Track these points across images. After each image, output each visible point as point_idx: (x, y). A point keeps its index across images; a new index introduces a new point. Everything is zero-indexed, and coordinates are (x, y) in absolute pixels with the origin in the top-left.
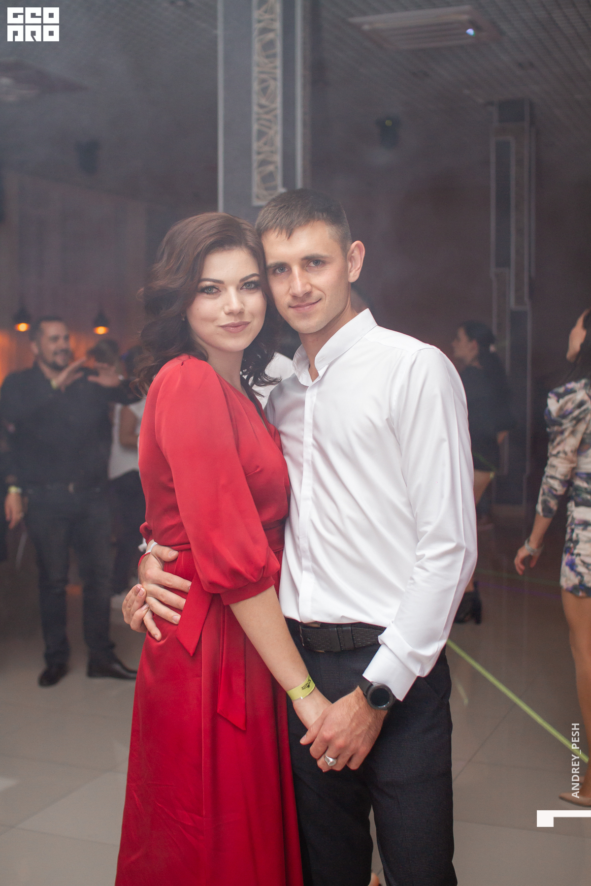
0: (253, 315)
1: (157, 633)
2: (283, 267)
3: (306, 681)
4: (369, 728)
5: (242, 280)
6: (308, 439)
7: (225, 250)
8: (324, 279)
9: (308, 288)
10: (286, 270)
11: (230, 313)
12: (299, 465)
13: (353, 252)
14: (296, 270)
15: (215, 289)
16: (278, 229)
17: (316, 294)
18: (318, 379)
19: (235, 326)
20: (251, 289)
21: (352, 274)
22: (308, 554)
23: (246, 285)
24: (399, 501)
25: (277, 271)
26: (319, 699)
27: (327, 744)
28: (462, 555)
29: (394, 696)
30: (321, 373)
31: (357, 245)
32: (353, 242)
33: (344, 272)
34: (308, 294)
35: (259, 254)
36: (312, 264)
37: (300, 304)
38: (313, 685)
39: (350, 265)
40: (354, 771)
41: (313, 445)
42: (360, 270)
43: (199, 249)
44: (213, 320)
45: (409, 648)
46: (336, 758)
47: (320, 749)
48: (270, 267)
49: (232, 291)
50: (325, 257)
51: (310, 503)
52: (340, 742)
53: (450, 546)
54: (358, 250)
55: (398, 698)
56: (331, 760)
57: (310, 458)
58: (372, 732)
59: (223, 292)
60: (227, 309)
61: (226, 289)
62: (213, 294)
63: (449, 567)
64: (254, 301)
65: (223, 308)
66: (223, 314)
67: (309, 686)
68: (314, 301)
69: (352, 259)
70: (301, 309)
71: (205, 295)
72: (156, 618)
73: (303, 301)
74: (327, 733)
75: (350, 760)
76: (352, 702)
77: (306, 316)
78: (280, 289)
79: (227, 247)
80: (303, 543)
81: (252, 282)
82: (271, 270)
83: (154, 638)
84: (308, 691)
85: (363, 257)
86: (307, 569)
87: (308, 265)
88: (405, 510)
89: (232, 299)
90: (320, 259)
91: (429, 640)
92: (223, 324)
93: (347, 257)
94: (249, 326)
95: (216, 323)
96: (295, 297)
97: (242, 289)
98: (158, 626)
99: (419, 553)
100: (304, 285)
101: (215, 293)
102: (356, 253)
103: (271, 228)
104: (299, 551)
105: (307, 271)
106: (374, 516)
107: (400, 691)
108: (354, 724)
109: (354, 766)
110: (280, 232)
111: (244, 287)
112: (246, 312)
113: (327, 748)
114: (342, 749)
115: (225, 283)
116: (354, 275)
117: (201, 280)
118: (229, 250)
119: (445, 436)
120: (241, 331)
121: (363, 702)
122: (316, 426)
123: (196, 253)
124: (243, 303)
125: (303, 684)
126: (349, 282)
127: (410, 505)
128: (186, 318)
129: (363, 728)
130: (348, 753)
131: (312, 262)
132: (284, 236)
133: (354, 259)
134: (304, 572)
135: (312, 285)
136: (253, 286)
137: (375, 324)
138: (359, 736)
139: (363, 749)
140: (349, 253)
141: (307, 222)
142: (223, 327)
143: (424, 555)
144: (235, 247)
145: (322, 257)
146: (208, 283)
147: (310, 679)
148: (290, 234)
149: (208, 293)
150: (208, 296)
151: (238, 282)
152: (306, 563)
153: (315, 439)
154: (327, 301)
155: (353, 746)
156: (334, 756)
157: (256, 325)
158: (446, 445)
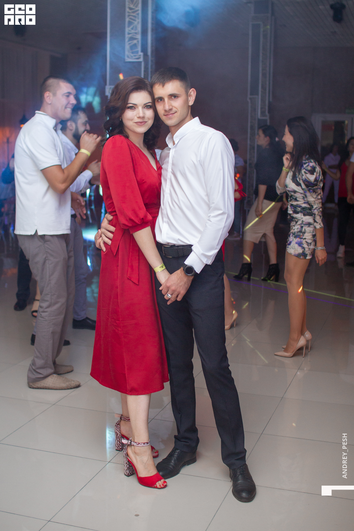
0: (149, 119)
1: (104, 249)
2: (161, 99)
3: (162, 265)
4: (185, 283)
5: (145, 104)
6: (170, 170)
7: (138, 92)
8: (177, 104)
9: (171, 107)
10: (163, 100)
11: (139, 118)
12: (166, 180)
13: (191, 93)
14: (166, 99)
15: (133, 107)
16: (159, 83)
17: (174, 110)
18: (175, 145)
19: (141, 123)
20: (149, 108)
21: (190, 102)
22: (166, 216)
23: (146, 106)
24: (203, 194)
25: (159, 100)
26: (166, 272)
27: (168, 288)
28: (226, 215)
29: (195, 271)
30: (176, 143)
31: (192, 90)
32: (191, 89)
33: (187, 101)
34: (171, 110)
35: (152, 94)
36: (173, 98)
37: (168, 114)
38: (164, 267)
39: (189, 98)
40: (179, 301)
41: (171, 172)
42: (194, 101)
43: (128, 91)
44: (132, 120)
45: (202, 252)
46: (172, 295)
47: (165, 290)
48: (156, 99)
49: (140, 108)
50: (178, 95)
51: (169, 195)
52: (173, 288)
53: (221, 212)
54: (193, 93)
55: (197, 272)
56: (169, 295)
57: (170, 177)
58: (186, 285)
59: (137, 109)
60: (138, 116)
61: (138, 108)
62: (132, 109)
63: (221, 220)
64: (149, 113)
65: (136, 115)
66: (136, 118)
67: (162, 267)
68: (173, 113)
69: (191, 96)
70: (168, 116)
71: (129, 110)
72: (105, 243)
73: (168, 113)
74: (168, 285)
75: (177, 296)
76: (179, 273)
77: (170, 119)
78: (160, 108)
79: (139, 91)
80: (164, 212)
81: (149, 106)
82: (156, 100)
83: (103, 251)
84: (162, 269)
85: (195, 95)
86: (165, 222)
87: (171, 98)
88: (206, 198)
89: (140, 111)
90: (176, 95)
91: (211, 249)
92: (136, 122)
93: (188, 95)
94: (147, 123)
95: (133, 121)
96: (166, 111)
97: (144, 108)
98: (105, 246)
99: (209, 215)
100: (169, 106)
101: (134, 109)
102: (192, 93)
103: (156, 83)
104: (163, 215)
105: (171, 100)
106: (192, 200)
107: (198, 269)
108: (179, 281)
109: (179, 299)
110: (160, 85)
111: (146, 107)
112: (146, 118)
113: (168, 290)
114: (174, 291)
115: (138, 105)
116: (191, 103)
117: (127, 104)
118: (140, 92)
119: (222, 168)
120: (143, 125)
121: (183, 273)
122: (173, 164)
123: (126, 92)
124: (144, 113)
125: (160, 266)
126: (189, 106)
127: (207, 195)
128: (122, 119)
129: (183, 283)
130: (176, 293)
131: (173, 96)
132: (161, 86)
133: (192, 96)
134: (164, 223)
135: (172, 106)
136: (149, 107)
137: (200, 123)
138: (181, 286)
139: (183, 292)
140: (189, 93)
141: (171, 80)
142: (136, 123)
143: (210, 216)
144: (142, 91)
145: (177, 94)
146: (131, 105)
147: (163, 265)
148: (163, 86)
149: (130, 109)
150: (131, 110)
151: (143, 105)
152: (165, 219)
153: (172, 170)
154: (179, 113)
155: (178, 290)
156: (170, 294)
157: (150, 123)
158: (222, 171)
